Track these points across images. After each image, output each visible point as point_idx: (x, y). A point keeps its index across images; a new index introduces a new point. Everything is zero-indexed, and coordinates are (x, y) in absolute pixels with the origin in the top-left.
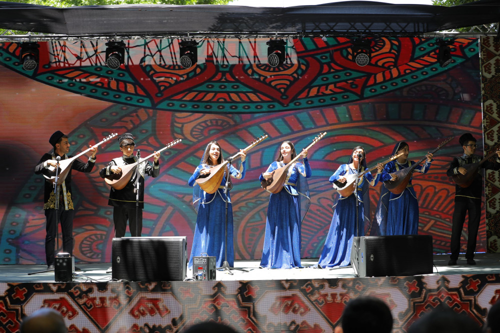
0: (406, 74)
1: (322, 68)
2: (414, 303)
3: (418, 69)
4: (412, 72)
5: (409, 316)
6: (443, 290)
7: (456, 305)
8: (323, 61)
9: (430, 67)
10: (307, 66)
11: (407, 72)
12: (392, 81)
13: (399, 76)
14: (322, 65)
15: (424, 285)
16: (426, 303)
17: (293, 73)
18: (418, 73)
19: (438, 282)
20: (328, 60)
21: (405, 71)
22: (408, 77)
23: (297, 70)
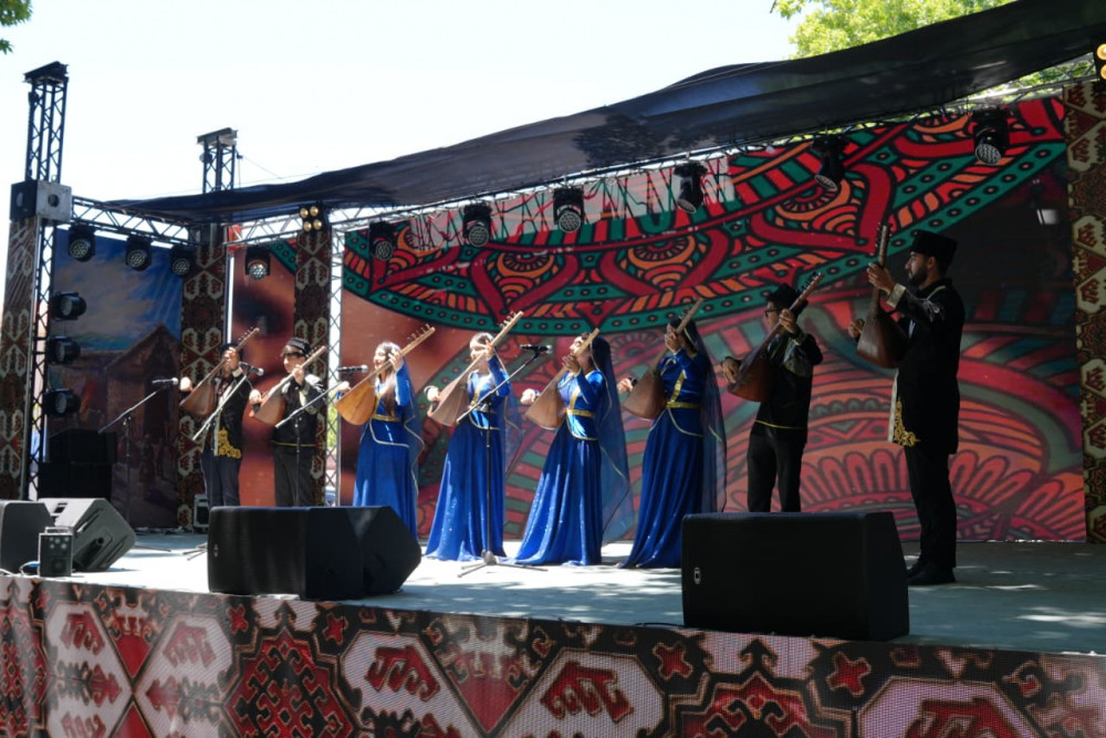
0: (954, 200)
1: (731, 247)
2: (242, 655)
3: (976, 185)
4: (965, 192)
5: (233, 682)
6: (284, 632)
7: (307, 672)
8: (734, 234)
9: (999, 177)
10: (709, 245)
11: (956, 194)
12: (930, 219)
13: (942, 206)
14: (731, 240)
15: (257, 619)
16: (259, 658)
17: (686, 261)
18: (978, 193)
19: (276, 614)
20: (743, 231)
21: (950, 194)
22: (960, 204)
23: (693, 253)
